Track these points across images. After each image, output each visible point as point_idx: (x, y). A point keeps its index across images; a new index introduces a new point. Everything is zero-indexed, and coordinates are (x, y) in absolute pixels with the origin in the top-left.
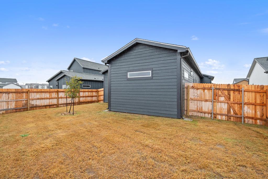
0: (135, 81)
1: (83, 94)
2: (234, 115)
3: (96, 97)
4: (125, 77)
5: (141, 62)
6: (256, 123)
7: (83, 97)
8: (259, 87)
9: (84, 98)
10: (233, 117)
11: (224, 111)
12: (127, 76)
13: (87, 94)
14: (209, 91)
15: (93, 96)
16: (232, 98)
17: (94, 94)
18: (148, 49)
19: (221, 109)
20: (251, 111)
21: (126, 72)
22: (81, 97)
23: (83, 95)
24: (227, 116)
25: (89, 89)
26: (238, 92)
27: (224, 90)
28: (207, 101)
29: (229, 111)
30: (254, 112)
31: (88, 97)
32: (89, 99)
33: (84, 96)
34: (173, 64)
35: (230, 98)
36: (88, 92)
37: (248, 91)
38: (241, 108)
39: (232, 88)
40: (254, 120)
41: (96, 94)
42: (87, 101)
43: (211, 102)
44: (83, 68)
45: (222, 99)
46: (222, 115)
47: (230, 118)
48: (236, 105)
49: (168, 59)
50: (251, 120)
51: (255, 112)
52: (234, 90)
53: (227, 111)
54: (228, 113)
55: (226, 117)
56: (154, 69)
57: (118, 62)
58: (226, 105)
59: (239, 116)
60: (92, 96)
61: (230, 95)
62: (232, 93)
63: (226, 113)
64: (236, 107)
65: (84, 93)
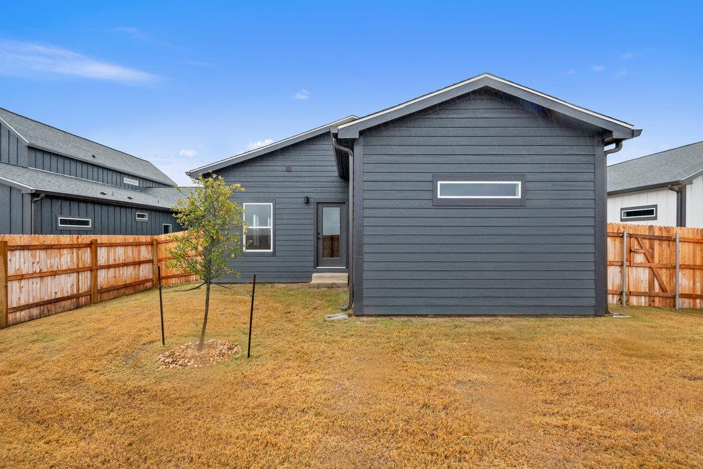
0: (464, 211)
1: (108, 255)
2: (661, 294)
3: (150, 265)
4: (429, 195)
5: (487, 150)
6: (695, 304)
7: (108, 267)
8: (699, 232)
9: (112, 270)
10: (658, 298)
11: (643, 286)
12: (434, 191)
13: (120, 254)
14: (615, 240)
15: (139, 263)
16: (656, 255)
17: (145, 253)
18: (514, 116)
19: (638, 281)
20: (687, 282)
21: (430, 179)
22: (102, 267)
23: (108, 259)
24: (649, 296)
25: (87, 232)
26: (667, 243)
27: (644, 237)
28: (612, 265)
29: (651, 286)
30: (691, 283)
31: (125, 265)
32: (127, 274)
33: (111, 262)
34: (584, 169)
35: (653, 257)
36: (125, 245)
37: (683, 241)
38: (673, 276)
39: (657, 233)
40: (691, 300)
41: (148, 252)
42: (121, 283)
43: (618, 267)
44: (31, 148)
45: (639, 258)
46: (639, 294)
47: (653, 301)
48: (664, 271)
49: (573, 153)
50: (687, 301)
51: (694, 283)
52: (661, 239)
53: (647, 286)
54: (649, 290)
55: (647, 298)
56: (529, 177)
57: (396, 141)
58: (647, 271)
59: (669, 294)
60: (137, 260)
61: (653, 249)
62: (656, 243)
63: (647, 291)
64: (664, 275)
65: (112, 250)
